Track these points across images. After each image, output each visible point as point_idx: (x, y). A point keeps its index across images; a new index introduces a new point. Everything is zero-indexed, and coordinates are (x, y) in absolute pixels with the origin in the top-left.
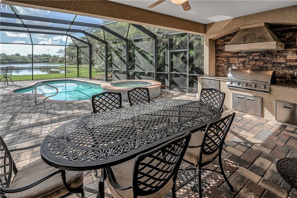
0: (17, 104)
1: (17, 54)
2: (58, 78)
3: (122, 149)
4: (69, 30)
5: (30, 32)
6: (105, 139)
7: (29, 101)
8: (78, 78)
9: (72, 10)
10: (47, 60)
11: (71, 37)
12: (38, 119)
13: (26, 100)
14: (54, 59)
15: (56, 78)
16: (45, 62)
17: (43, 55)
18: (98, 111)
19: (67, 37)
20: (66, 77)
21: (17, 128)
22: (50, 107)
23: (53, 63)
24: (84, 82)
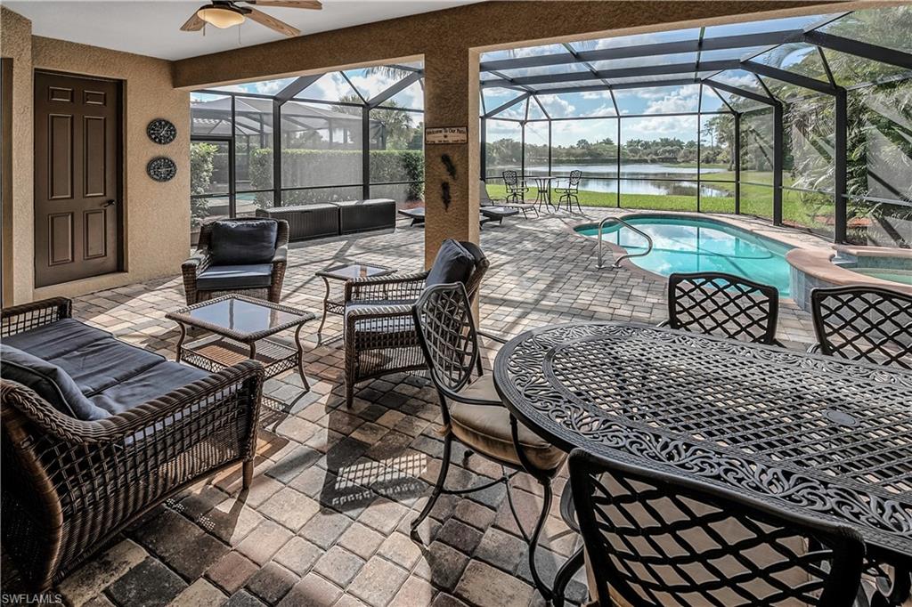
0: (569, 257)
1: (607, 139)
2: (676, 210)
3: (629, 440)
4: (698, 67)
5: (610, 87)
6: (663, 411)
7: (592, 255)
8: (737, 216)
9: (641, 24)
10: (671, 156)
11: (714, 85)
12: (589, 302)
13: (587, 254)
14: (690, 152)
15: (672, 210)
16: (666, 162)
17: (662, 140)
18: (684, 326)
19: (701, 86)
20: (701, 209)
21: (549, 308)
22: (624, 283)
23: (688, 165)
24: (751, 233)
